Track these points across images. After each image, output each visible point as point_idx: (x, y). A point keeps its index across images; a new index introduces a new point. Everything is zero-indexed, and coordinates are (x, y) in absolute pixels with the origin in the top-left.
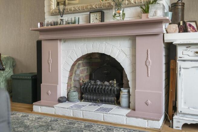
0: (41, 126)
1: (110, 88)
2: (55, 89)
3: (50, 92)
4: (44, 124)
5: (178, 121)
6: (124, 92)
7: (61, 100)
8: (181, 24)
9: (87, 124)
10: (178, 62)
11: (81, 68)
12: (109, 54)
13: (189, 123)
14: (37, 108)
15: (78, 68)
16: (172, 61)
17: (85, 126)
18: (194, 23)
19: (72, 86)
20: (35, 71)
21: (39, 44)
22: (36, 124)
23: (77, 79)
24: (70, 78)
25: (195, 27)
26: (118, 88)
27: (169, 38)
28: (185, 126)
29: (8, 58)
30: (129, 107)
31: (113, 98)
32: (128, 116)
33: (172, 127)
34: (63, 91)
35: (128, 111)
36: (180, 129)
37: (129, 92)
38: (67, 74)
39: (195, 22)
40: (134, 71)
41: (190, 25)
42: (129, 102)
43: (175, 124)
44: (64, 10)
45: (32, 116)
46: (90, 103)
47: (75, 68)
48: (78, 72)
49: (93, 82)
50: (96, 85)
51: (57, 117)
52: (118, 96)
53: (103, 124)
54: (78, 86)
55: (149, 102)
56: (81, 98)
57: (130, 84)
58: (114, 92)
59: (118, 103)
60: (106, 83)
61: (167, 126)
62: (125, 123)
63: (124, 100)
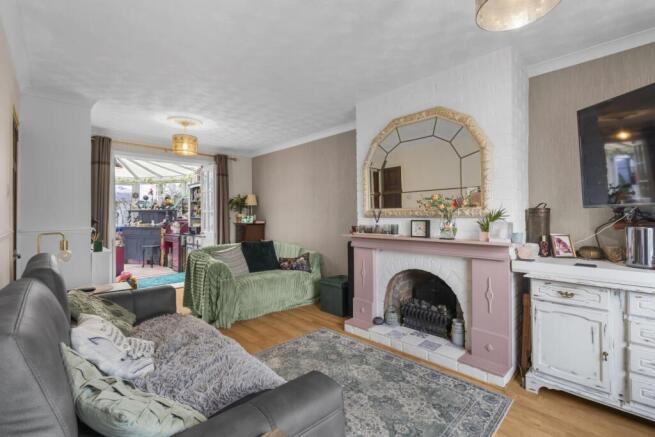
0: (355, 356)
1: (439, 315)
2: (369, 307)
3: (363, 310)
4: (357, 353)
5: (533, 381)
6: (457, 326)
7: (376, 321)
8: (544, 239)
9: (407, 363)
10: (532, 300)
11: (401, 283)
12: (436, 274)
13: (550, 388)
14: (349, 328)
15: (398, 283)
16: (525, 295)
17: (406, 366)
18: (567, 238)
19: (391, 304)
20: (345, 272)
21: (351, 250)
22: (350, 353)
23: (397, 296)
24: (387, 295)
25: (568, 244)
26: (449, 317)
27: (518, 267)
28: (544, 390)
29: (314, 255)
30: (463, 346)
31: (444, 330)
32: (461, 360)
33: (525, 388)
34: (378, 310)
35: (461, 353)
36: (536, 392)
37: (463, 326)
38: (384, 290)
39: (569, 236)
40: (470, 301)
41: (560, 241)
42: (464, 341)
43: (529, 385)
44: (380, 213)
45: (344, 339)
46: (413, 331)
47: (394, 282)
48: (397, 288)
49: (416, 301)
50: (420, 308)
51: (373, 346)
52: (449, 328)
53: (428, 366)
54: (397, 305)
55: (491, 347)
56: (402, 322)
57: (465, 316)
58: (444, 322)
59: (449, 337)
60: (434, 308)
61: (516, 384)
62: (456, 370)
63: (457, 336)
